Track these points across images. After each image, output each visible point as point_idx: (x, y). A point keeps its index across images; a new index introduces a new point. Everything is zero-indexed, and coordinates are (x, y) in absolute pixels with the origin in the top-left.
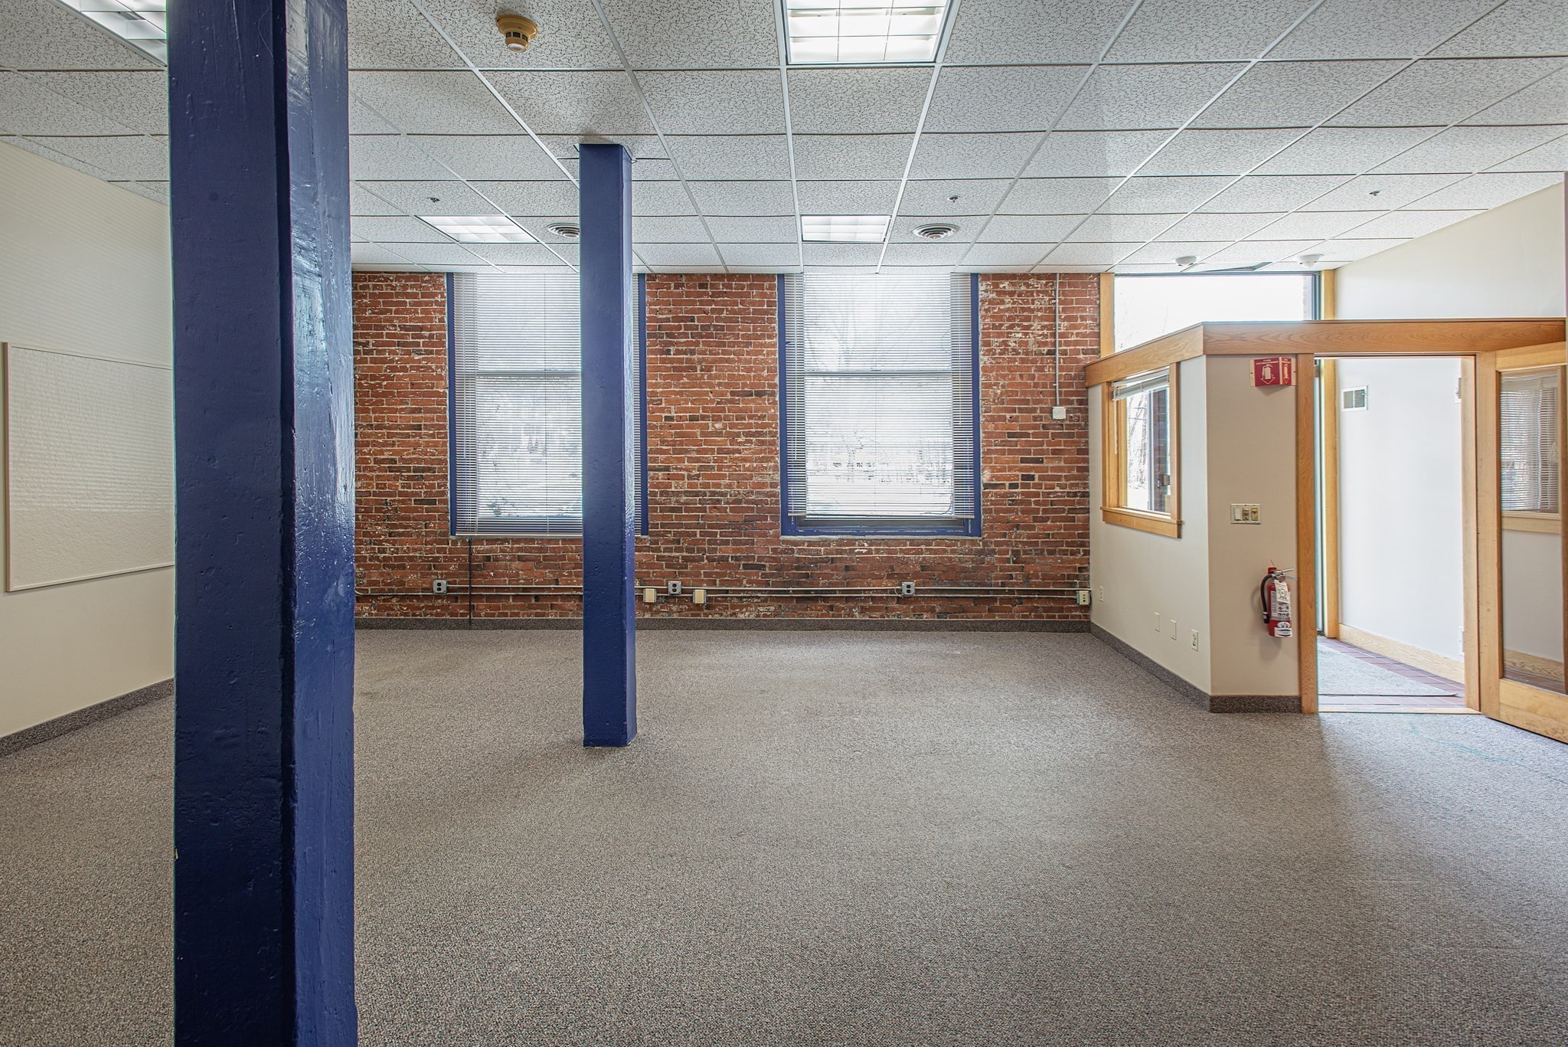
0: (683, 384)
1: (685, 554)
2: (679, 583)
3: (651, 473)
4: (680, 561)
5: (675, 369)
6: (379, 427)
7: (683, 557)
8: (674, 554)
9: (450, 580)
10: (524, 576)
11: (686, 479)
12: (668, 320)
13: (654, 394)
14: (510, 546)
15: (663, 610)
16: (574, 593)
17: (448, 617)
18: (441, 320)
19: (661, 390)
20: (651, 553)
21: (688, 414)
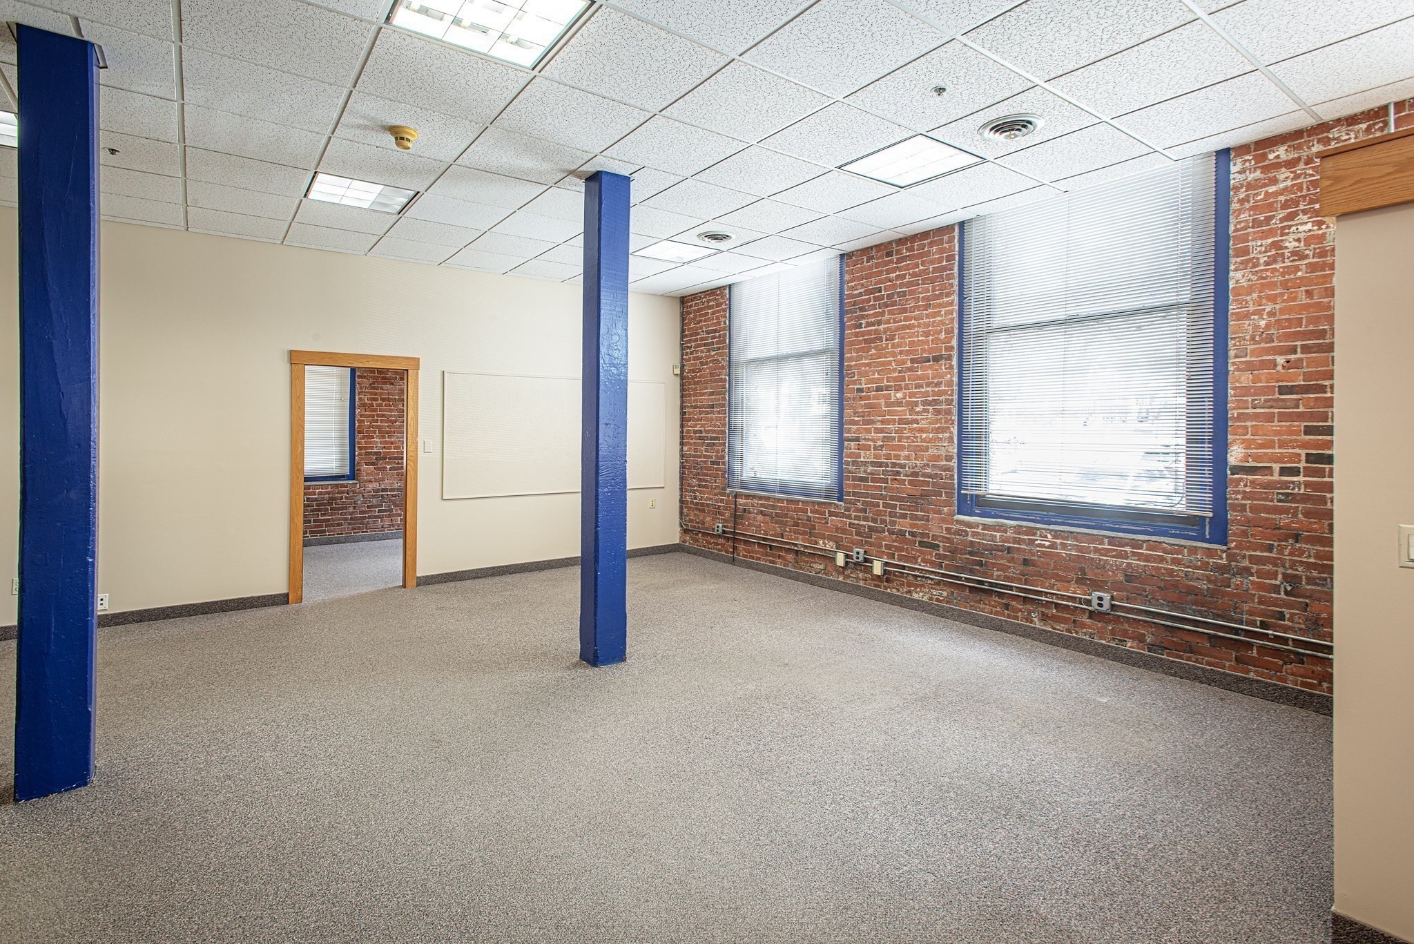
0: (871, 355)
1: (870, 524)
2: (862, 551)
3: (846, 443)
4: (867, 530)
5: (866, 341)
6: (696, 407)
7: (869, 526)
8: (862, 523)
9: (726, 524)
10: (769, 530)
11: (872, 449)
12: (860, 294)
13: (849, 367)
14: (756, 502)
15: (852, 575)
16: (793, 547)
17: (724, 553)
18: (725, 323)
19: (854, 363)
20: (845, 519)
21: (875, 385)
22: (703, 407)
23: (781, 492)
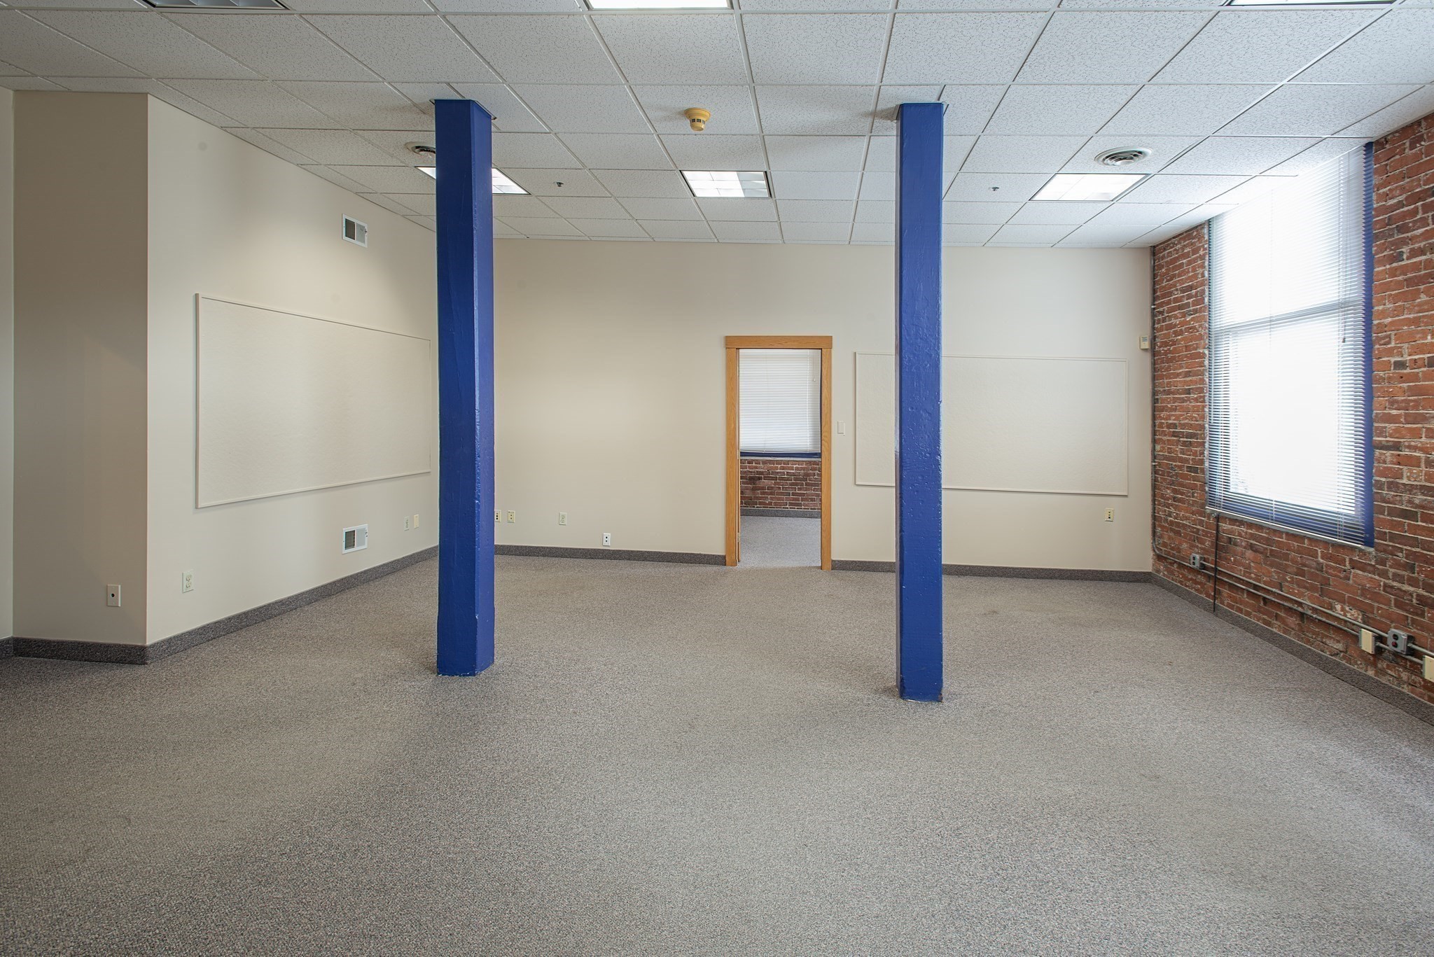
0: (1419, 305)
1: (1421, 591)
2: (1403, 635)
3: (1377, 452)
4: (1414, 601)
5: (1409, 282)
6: (1169, 392)
7: (1418, 595)
8: (1406, 587)
9: (1206, 556)
10: (1265, 576)
11: (1423, 465)
12: (1400, 205)
13: (1382, 327)
14: (1245, 530)
15: (1389, 672)
16: (1295, 607)
17: (1204, 596)
18: (1203, 276)
19: (1390, 319)
20: (1377, 577)
21: (1426, 356)
22: (1177, 392)
23: (1278, 520)
